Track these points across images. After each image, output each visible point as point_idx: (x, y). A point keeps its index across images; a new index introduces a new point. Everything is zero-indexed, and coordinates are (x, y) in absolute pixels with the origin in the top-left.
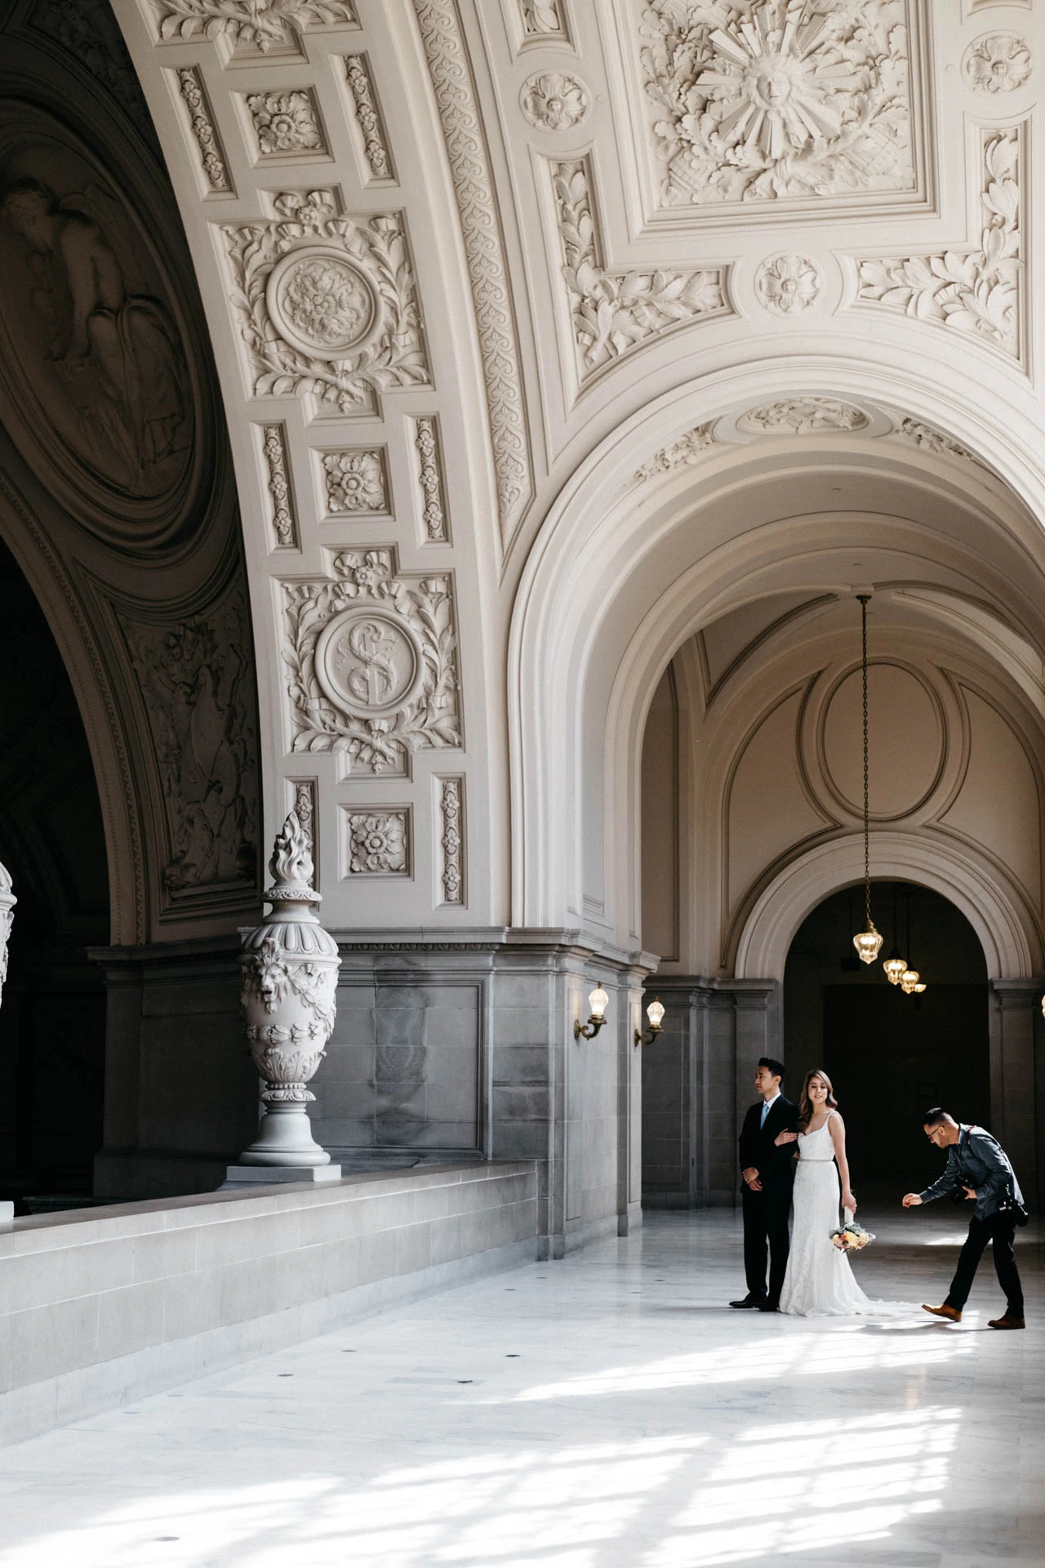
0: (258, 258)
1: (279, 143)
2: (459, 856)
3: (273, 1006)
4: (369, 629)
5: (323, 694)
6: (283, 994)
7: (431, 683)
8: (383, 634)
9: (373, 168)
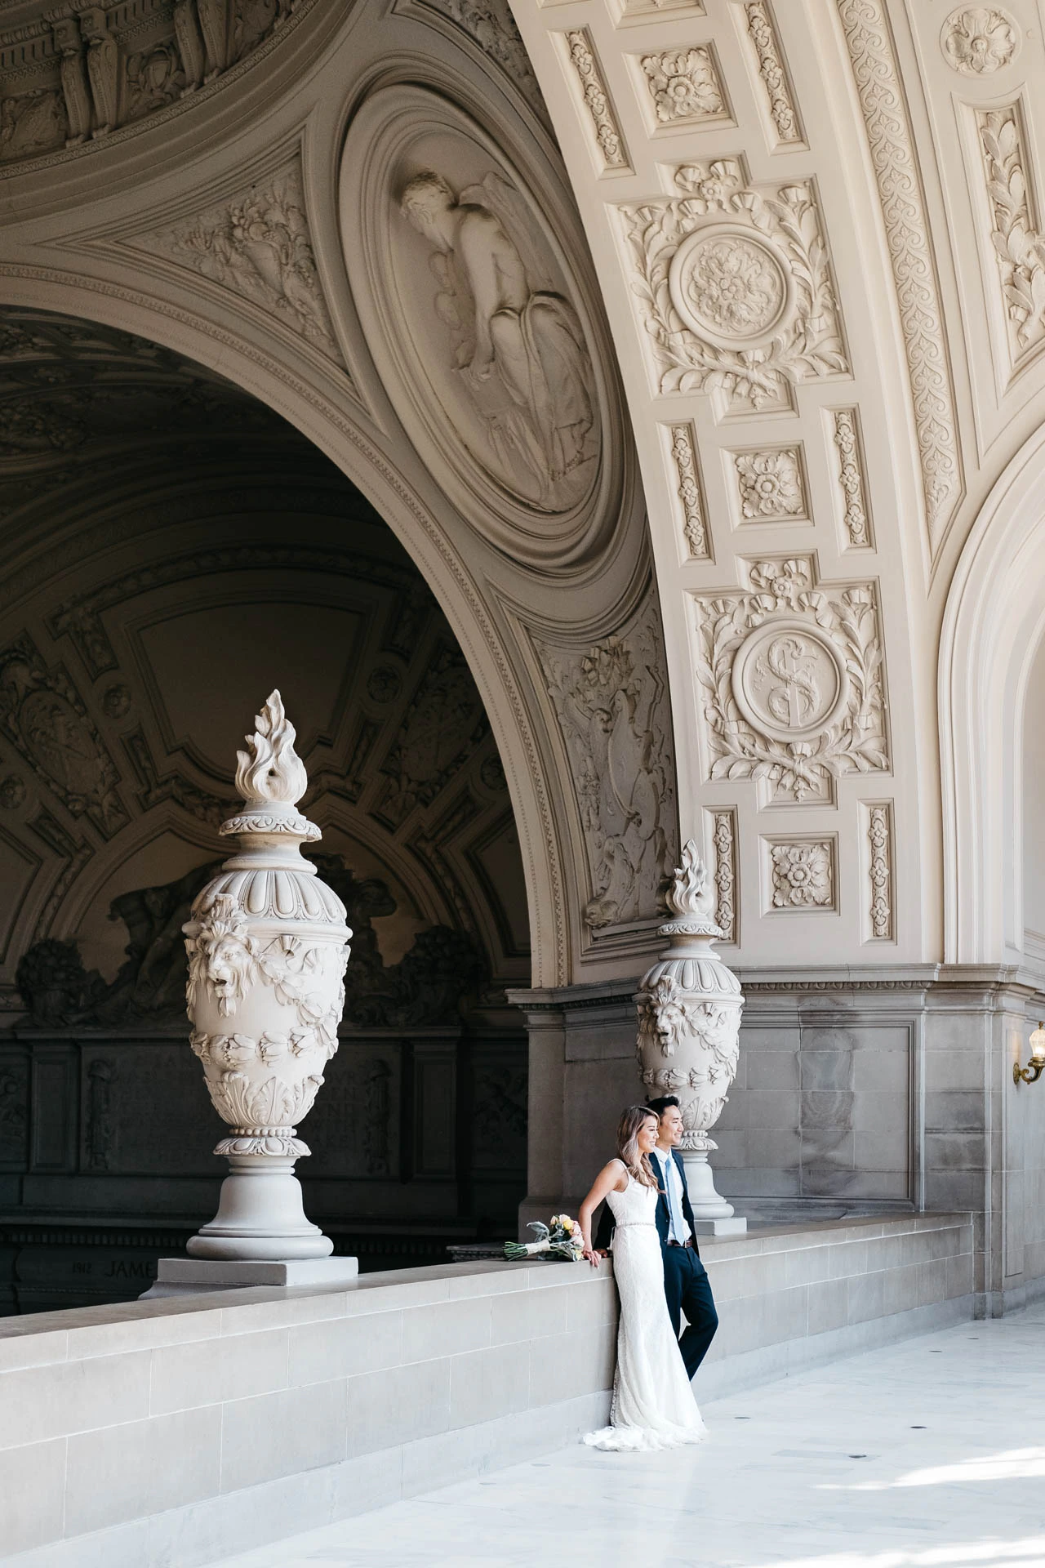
0: (660, 240)
1: (678, 109)
2: (888, 889)
3: (670, 1049)
4: (789, 645)
5: (741, 717)
6: (680, 1035)
7: (856, 702)
8: (803, 649)
9: (781, 131)
